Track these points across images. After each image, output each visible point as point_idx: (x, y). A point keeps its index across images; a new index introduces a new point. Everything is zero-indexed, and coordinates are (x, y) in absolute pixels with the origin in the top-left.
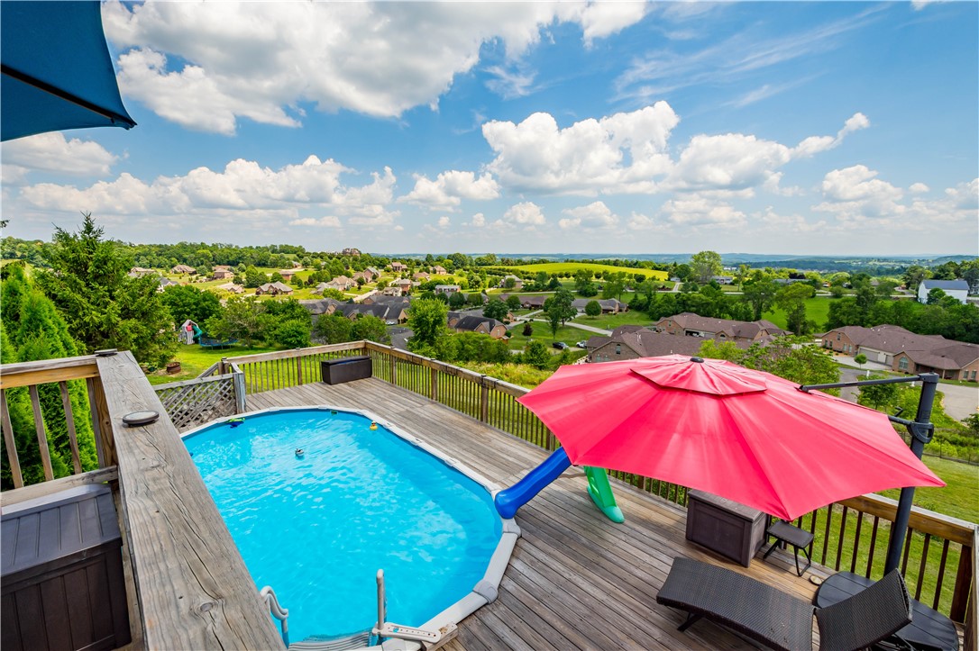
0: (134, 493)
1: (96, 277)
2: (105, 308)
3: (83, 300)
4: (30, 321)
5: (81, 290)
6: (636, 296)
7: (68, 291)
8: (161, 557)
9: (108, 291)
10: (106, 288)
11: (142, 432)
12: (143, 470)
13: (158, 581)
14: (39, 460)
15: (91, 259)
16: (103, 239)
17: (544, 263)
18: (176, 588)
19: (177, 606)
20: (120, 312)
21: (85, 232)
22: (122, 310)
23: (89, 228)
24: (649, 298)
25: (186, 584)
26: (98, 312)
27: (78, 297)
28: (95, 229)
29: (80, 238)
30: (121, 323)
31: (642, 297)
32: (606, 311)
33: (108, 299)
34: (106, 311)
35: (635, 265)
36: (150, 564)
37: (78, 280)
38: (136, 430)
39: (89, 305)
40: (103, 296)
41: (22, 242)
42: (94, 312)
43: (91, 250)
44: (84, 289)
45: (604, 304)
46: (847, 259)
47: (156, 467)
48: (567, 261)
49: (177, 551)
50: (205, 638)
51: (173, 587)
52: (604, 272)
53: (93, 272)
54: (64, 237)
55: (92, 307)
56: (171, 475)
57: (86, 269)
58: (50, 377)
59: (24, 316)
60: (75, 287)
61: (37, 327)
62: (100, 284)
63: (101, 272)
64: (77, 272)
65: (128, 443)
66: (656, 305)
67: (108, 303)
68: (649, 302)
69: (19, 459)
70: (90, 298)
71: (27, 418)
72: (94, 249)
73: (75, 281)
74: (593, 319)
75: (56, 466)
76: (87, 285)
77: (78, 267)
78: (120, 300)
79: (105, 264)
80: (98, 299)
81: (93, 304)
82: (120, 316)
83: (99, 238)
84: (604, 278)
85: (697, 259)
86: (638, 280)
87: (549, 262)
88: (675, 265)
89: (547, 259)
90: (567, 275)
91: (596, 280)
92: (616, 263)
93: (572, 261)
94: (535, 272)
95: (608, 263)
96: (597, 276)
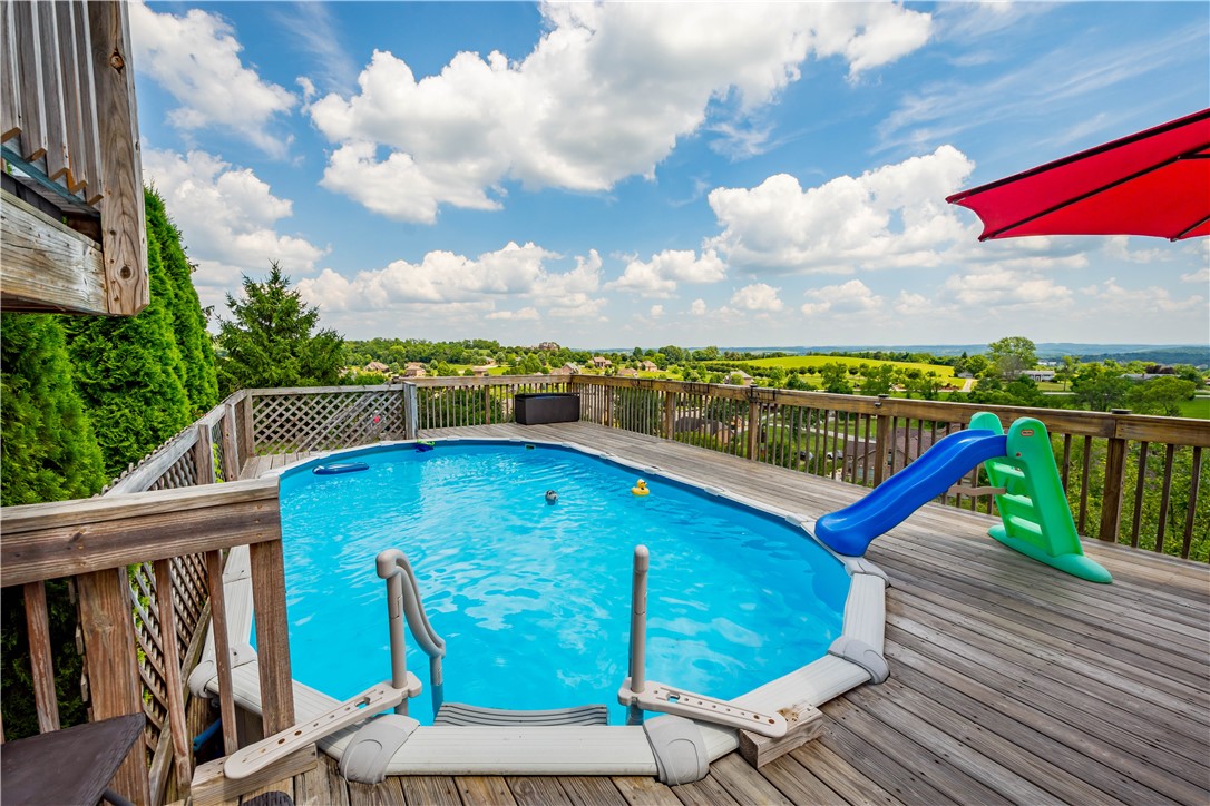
3: (264, 355)
5: (263, 344)
7: (249, 342)
9: (289, 345)
10: (288, 342)
15: (276, 309)
16: (289, 290)
17: (779, 357)
20: (300, 369)
21: (272, 282)
22: (303, 367)
23: (276, 278)
27: (259, 349)
28: (281, 279)
29: (266, 288)
33: (288, 354)
35: (905, 358)
37: (261, 332)
43: (276, 301)
44: (266, 342)
48: (810, 355)
53: (276, 325)
54: (252, 288)
57: (271, 321)
60: (257, 339)
62: (282, 338)
67: (288, 358)
70: (271, 353)
72: (279, 300)
73: (257, 333)
76: (270, 339)
78: (301, 356)
79: (289, 316)
81: (273, 359)
83: (285, 289)
84: (863, 374)
85: (997, 348)
86: (911, 376)
87: (785, 355)
88: (964, 356)
89: (784, 352)
90: (811, 371)
91: (852, 376)
92: (876, 357)
93: (816, 354)
94: (767, 367)
95: (866, 356)
96: (853, 372)
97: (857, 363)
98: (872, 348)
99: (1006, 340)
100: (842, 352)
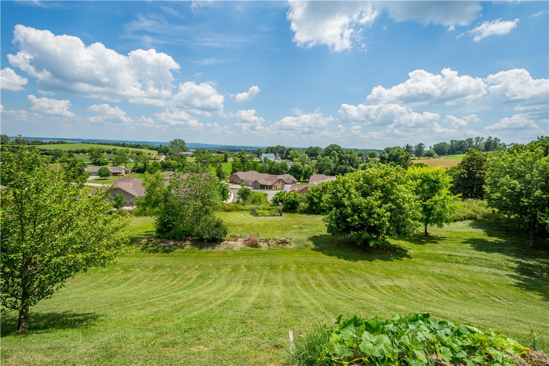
6: (136, 164)
17: (62, 143)
24: (145, 164)
31: (140, 165)
32: (115, 174)
35: (137, 146)
45: (112, 170)
46: (240, 147)
48: (84, 143)
52: (114, 150)
66: (149, 168)
68: (145, 167)
74: (105, 179)
84: (114, 154)
85: (173, 143)
86: (138, 154)
87: (67, 143)
88: (161, 146)
89: (66, 141)
90: (83, 152)
91: (108, 155)
92: (123, 145)
93: (89, 143)
94: (53, 149)
95: (118, 145)
96: (109, 152)
97: (111, 148)
98: (121, 141)
99: (176, 140)
100: (104, 143)
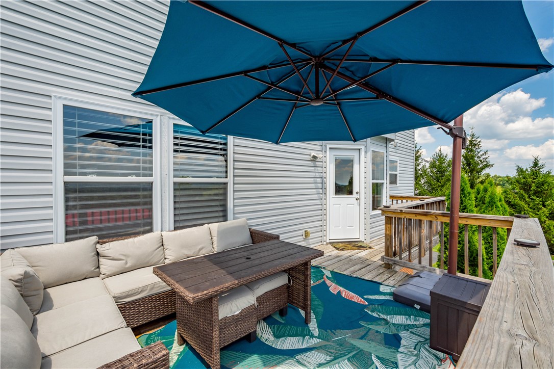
0: (504, 269)
1: (536, 193)
2: (538, 211)
3: (525, 206)
4: (489, 203)
5: (525, 199)
7: (517, 200)
8: (504, 299)
9: (542, 201)
10: (541, 199)
11: (524, 249)
12: (515, 263)
13: (496, 307)
14: (477, 266)
15: (534, 182)
16: (544, 171)
18: (505, 316)
19: (501, 323)
20: (548, 215)
21: (533, 167)
22: (550, 214)
23: (536, 164)
25: (513, 319)
26: (533, 213)
27: (523, 203)
28: (539, 165)
29: (529, 170)
30: (548, 222)
33: (541, 206)
34: (539, 213)
36: (495, 299)
37: (524, 194)
38: (521, 247)
39: (528, 209)
40: (538, 204)
41: (500, 177)
42: (530, 213)
43: (535, 177)
44: (527, 199)
47: (524, 265)
49: (516, 303)
50: (511, 348)
51: (503, 314)
53: (534, 190)
54: (520, 171)
55: (530, 210)
56: (533, 272)
57: (530, 188)
58: (489, 224)
59: (487, 200)
60: (522, 197)
61: (492, 206)
62: (537, 197)
63: (539, 190)
64: (525, 190)
65: (512, 251)
67: (541, 209)
69: (469, 261)
70: (529, 205)
71: (476, 243)
72: (537, 176)
73: (522, 195)
75: (484, 272)
76: (529, 197)
77: (526, 187)
78: (549, 208)
79: (543, 185)
80: (534, 206)
81: (530, 208)
82: (547, 217)
83: (541, 170)
